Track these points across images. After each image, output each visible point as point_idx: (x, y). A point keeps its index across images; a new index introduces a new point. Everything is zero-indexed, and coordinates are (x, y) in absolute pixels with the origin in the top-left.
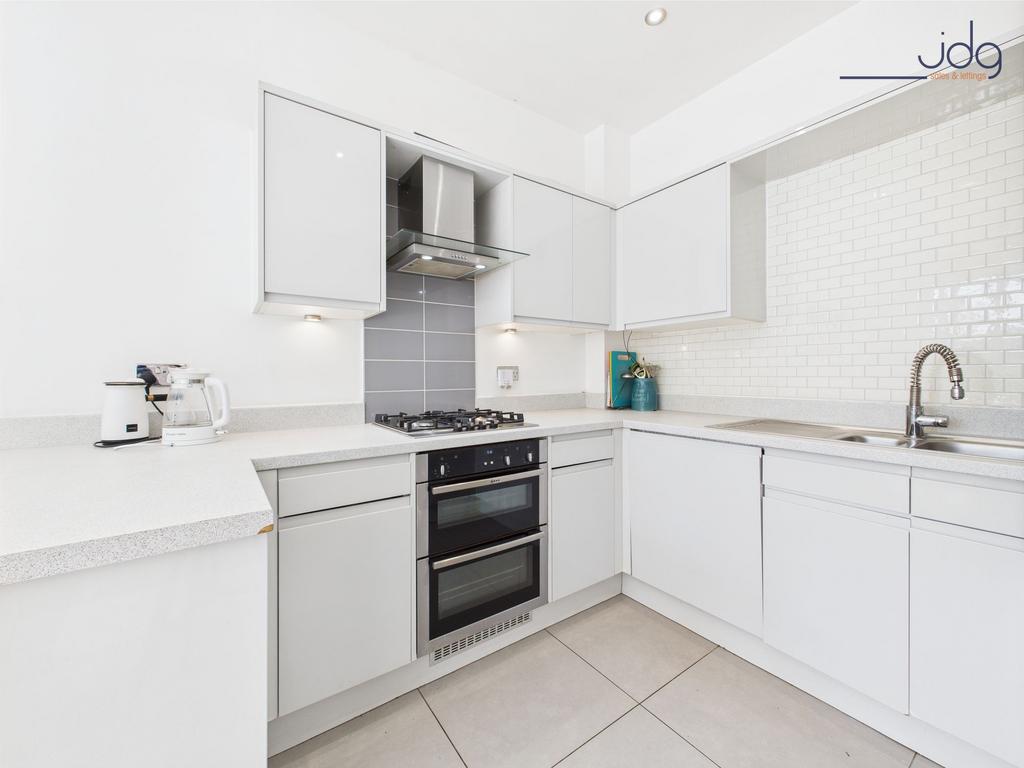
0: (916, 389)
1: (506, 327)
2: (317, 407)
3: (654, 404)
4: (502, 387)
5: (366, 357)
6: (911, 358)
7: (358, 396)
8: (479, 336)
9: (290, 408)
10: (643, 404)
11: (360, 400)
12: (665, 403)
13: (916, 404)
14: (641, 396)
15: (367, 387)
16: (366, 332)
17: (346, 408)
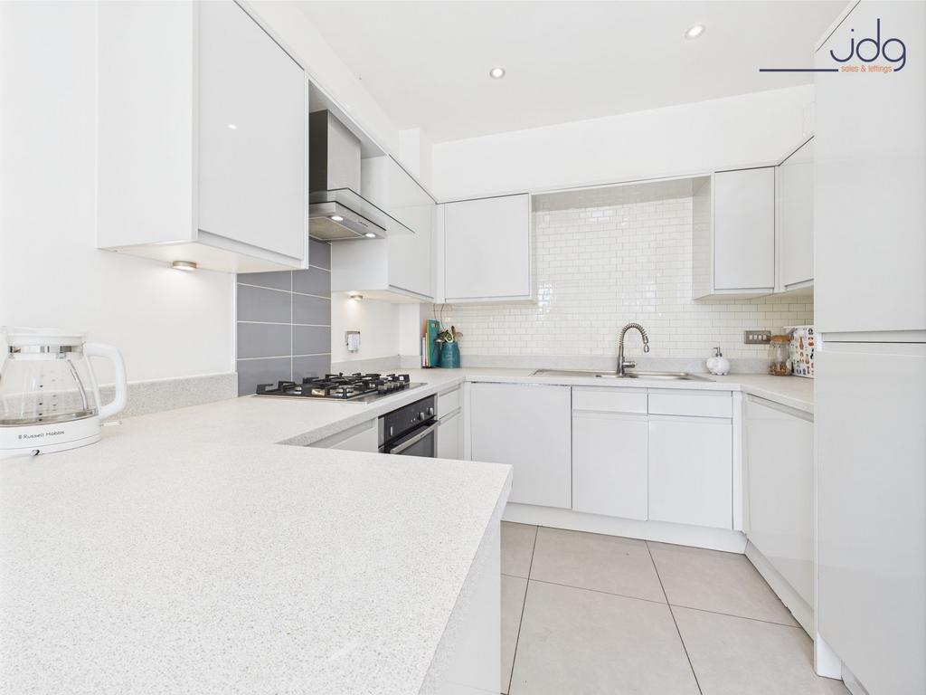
0: (621, 347)
1: (352, 293)
2: (186, 380)
3: (457, 364)
4: (352, 351)
5: (239, 317)
6: (621, 330)
7: (230, 366)
8: (335, 300)
9: (153, 384)
10: (451, 363)
11: (231, 369)
12: (464, 362)
13: (621, 355)
14: (450, 357)
15: (239, 355)
16: (239, 288)
17: (219, 379)
